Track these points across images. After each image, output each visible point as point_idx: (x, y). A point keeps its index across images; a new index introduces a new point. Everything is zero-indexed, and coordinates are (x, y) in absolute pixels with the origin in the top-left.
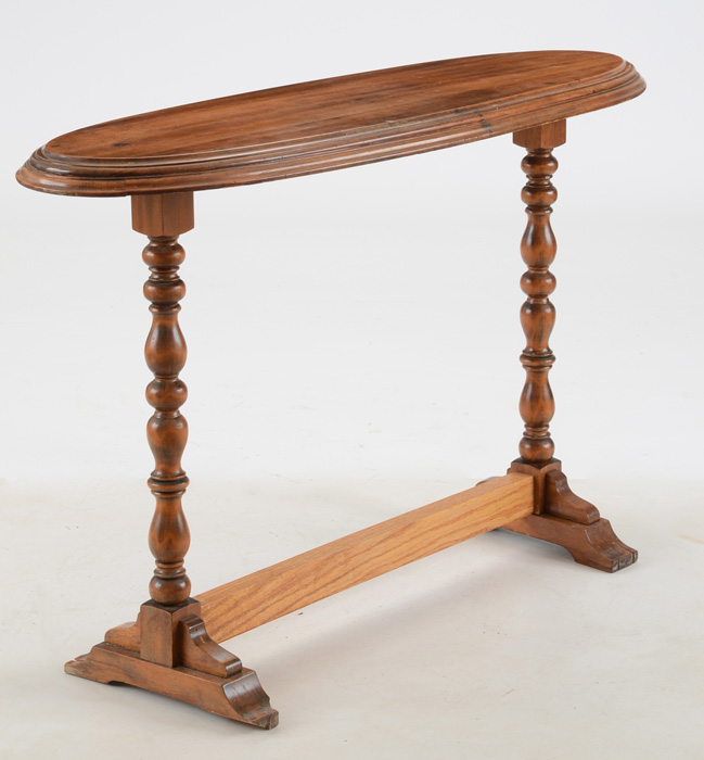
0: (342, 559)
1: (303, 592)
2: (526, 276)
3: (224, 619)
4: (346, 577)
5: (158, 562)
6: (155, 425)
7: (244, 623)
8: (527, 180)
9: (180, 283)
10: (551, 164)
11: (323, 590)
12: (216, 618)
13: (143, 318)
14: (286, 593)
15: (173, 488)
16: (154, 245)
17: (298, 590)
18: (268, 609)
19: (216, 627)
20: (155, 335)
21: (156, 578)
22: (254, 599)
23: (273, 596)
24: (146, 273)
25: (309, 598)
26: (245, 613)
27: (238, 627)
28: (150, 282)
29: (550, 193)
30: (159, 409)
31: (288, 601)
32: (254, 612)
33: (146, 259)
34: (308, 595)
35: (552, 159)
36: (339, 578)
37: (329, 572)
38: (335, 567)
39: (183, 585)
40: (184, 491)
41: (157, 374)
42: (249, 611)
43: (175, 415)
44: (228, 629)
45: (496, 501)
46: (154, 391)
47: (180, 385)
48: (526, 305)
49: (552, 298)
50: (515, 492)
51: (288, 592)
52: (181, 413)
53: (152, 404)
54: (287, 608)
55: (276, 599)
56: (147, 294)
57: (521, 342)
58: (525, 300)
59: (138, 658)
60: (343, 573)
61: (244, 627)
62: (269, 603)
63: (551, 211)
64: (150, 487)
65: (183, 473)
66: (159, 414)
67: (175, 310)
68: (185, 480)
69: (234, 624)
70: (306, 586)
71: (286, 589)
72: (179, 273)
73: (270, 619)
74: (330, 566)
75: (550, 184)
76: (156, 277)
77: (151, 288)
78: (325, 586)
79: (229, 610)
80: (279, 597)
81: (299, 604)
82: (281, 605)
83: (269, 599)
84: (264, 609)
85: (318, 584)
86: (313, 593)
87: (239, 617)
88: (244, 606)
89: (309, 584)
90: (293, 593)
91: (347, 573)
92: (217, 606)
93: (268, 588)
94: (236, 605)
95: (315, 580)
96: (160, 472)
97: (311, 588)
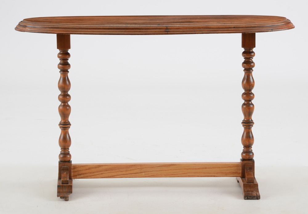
0: (139, 167)
1: (120, 173)
2: (244, 94)
3: (84, 172)
4: (141, 174)
5: (61, 149)
6: (61, 108)
7: (93, 176)
8: (244, 60)
9: (69, 64)
10: (253, 54)
11: (130, 175)
12: (80, 171)
13: (57, 75)
14: (112, 171)
15: (66, 126)
16: (61, 52)
17: (118, 172)
18: (104, 174)
20: (62, 79)
21: (61, 154)
22: (98, 169)
23: (106, 171)
24: (58, 61)
25: (123, 176)
26: (94, 172)
27: (90, 176)
28: (60, 64)
29: (252, 64)
30: (62, 102)
32: (98, 173)
33: (59, 57)
35: (253, 52)
36: (137, 173)
37: (132, 170)
38: (136, 169)
39: (69, 156)
40: (69, 127)
41: (62, 92)
42: (95, 172)
43: (67, 104)
44: (86, 175)
45: (220, 168)
46: (61, 97)
47: (69, 96)
48: (244, 104)
49: (253, 101)
50: (230, 167)
51: (114, 171)
52: (69, 104)
53: (60, 101)
54: (113, 176)
55: (107, 172)
56: (59, 68)
57: (242, 117)
58: (244, 102)
60: (140, 172)
61: (93, 177)
63: (253, 70)
64: (59, 126)
65: (69, 122)
66: (62, 104)
67: (67, 72)
68: (70, 124)
69: (88, 175)
70: (122, 172)
71: (112, 170)
73: (105, 178)
74: (133, 168)
75: (252, 61)
76: (62, 62)
78: (131, 174)
79: (86, 170)
80: (109, 172)
81: (118, 176)
82: (110, 174)
83: (104, 171)
84: (102, 174)
85: (127, 173)
86: (125, 175)
87: (91, 173)
88: (93, 170)
89: (123, 171)
90: (116, 172)
91: (142, 172)
92: (81, 167)
93: (104, 167)
94: (89, 169)
95: (126, 171)
96: (62, 121)
97: (124, 173)
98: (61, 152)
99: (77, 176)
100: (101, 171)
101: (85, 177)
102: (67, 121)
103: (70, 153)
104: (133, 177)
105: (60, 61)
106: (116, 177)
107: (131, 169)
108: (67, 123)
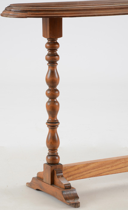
0: (124, 161)
1: (106, 170)
3: (73, 173)
4: (125, 168)
5: (49, 150)
6: (49, 104)
7: (82, 176)
9: (58, 55)
11: (115, 170)
12: (70, 172)
13: (45, 67)
14: (99, 169)
15: (54, 125)
16: (49, 42)
17: (104, 169)
18: (92, 173)
19: (70, 175)
20: (50, 72)
21: (49, 155)
22: (86, 168)
23: (94, 169)
24: (46, 52)
25: (109, 172)
26: (82, 172)
27: (79, 177)
28: (48, 55)
30: (50, 98)
31: (100, 172)
32: (86, 173)
33: (46, 47)
34: (109, 171)
36: (122, 168)
37: (118, 165)
38: (120, 164)
39: (57, 158)
40: (58, 126)
41: (50, 86)
42: (84, 172)
43: (55, 100)
44: (75, 176)
46: (49, 92)
47: (57, 90)
51: (100, 168)
52: (57, 100)
53: (48, 96)
54: (100, 174)
55: (95, 170)
56: (47, 59)
59: (43, 181)
60: (124, 166)
61: (81, 177)
62: (92, 171)
64: (47, 124)
65: (57, 120)
66: (50, 100)
67: (56, 64)
68: (58, 123)
69: (77, 175)
71: (99, 167)
72: (57, 52)
73: (92, 176)
74: (118, 163)
76: (50, 53)
77: (48, 57)
78: (116, 169)
79: (75, 170)
80: (96, 169)
81: (104, 173)
82: (97, 172)
83: (92, 169)
84: (90, 173)
85: (113, 168)
86: (110, 171)
87: (79, 173)
88: (82, 170)
89: (109, 168)
90: (103, 169)
91: (126, 167)
92: (70, 168)
93: (92, 166)
94: (78, 169)
95: (112, 166)
96: (50, 120)
97: (110, 169)
98: (48, 153)
99: (67, 178)
100: (89, 170)
101: (74, 178)
102: (56, 119)
103: (58, 154)
104: (118, 172)
105: (48, 52)
106: (102, 174)
107: (116, 164)
108: (56, 121)
